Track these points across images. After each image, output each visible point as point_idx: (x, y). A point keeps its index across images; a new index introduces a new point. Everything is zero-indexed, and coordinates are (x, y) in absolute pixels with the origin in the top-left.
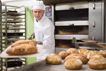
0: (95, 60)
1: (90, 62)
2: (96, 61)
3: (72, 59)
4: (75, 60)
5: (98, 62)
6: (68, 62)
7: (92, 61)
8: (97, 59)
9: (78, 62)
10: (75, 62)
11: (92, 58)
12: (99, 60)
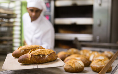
0: (98, 62)
1: (93, 64)
2: (100, 63)
3: (72, 60)
4: (76, 62)
5: (102, 64)
6: (67, 63)
7: (95, 63)
8: (101, 61)
9: (79, 63)
10: (75, 63)
11: (96, 60)
12: (103, 61)
